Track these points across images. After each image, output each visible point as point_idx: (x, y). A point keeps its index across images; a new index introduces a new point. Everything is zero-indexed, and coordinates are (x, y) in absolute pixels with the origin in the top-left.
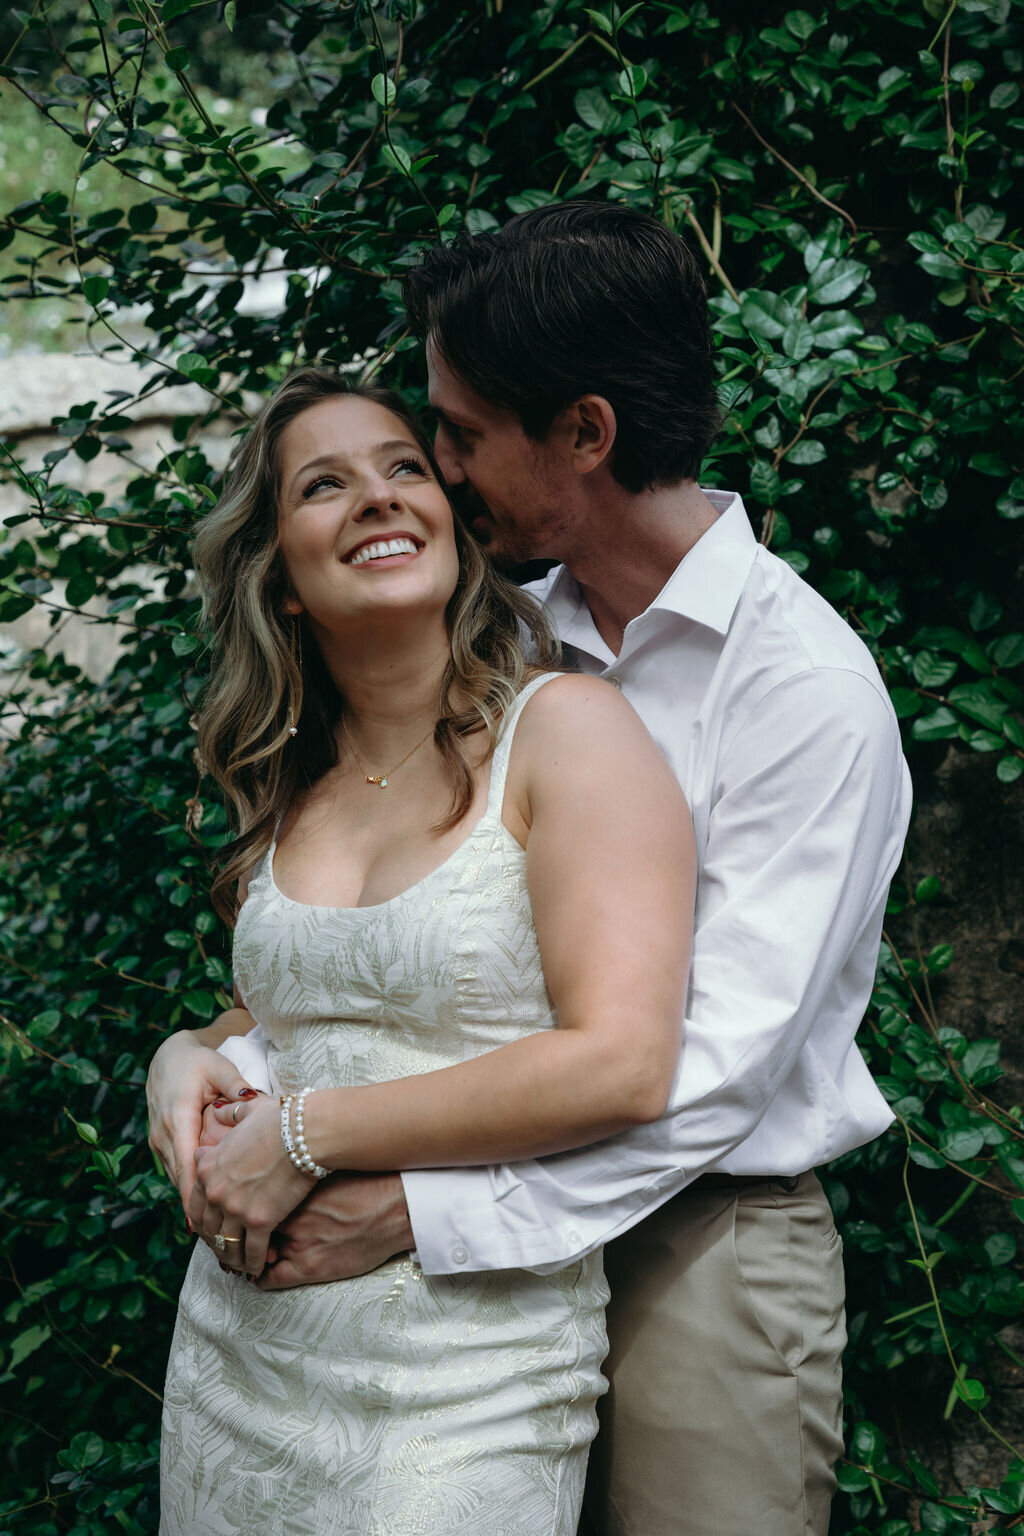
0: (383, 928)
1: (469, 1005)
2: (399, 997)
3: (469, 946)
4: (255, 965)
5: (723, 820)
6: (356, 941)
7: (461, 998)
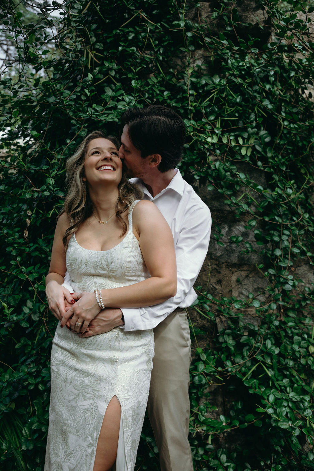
0: (109, 256)
1: (128, 272)
2: (112, 271)
3: (129, 260)
4: (75, 262)
5: (182, 236)
6: (102, 258)
7: (127, 271)
